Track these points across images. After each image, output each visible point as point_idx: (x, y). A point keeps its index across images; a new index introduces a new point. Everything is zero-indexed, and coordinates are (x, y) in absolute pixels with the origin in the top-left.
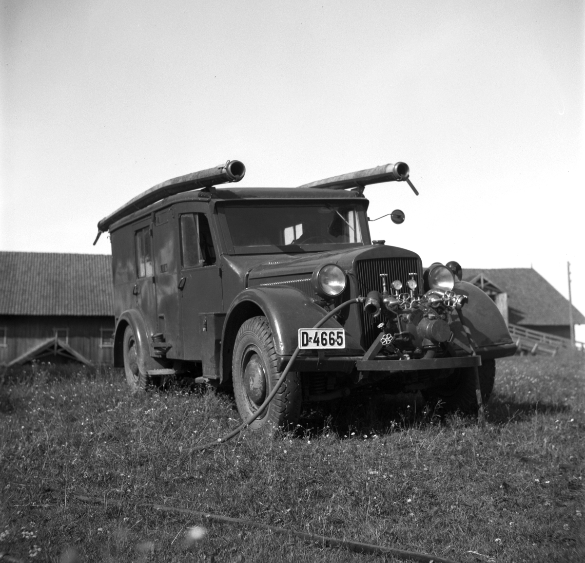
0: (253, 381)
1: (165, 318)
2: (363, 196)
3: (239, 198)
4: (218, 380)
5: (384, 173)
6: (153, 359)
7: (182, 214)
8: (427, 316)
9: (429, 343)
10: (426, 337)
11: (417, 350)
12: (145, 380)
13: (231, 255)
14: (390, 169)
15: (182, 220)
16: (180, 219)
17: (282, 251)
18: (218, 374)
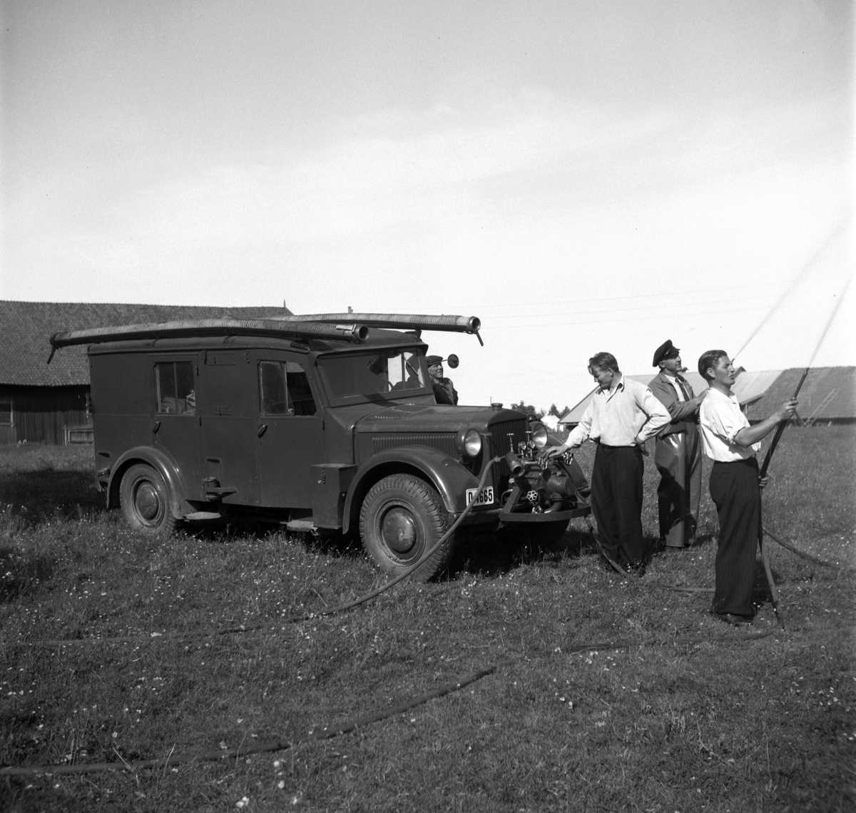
0: (404, 532)
1: (221, 462)
2: (421, 340)
3: (331, 349)
4: (341, 530)
5: (454, 324)
6: (187, 502)
7: (261, 360)
8: (555, 474)
9: (558, 496)
10: (557, 492)
11: (547, 502)
12: (173, 524)
13: (333, 408)
14: (462, 322)
15: (261, 365)
16: (259, 365)
17: (369, 401)
18: (341, 523)
